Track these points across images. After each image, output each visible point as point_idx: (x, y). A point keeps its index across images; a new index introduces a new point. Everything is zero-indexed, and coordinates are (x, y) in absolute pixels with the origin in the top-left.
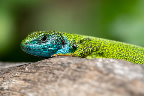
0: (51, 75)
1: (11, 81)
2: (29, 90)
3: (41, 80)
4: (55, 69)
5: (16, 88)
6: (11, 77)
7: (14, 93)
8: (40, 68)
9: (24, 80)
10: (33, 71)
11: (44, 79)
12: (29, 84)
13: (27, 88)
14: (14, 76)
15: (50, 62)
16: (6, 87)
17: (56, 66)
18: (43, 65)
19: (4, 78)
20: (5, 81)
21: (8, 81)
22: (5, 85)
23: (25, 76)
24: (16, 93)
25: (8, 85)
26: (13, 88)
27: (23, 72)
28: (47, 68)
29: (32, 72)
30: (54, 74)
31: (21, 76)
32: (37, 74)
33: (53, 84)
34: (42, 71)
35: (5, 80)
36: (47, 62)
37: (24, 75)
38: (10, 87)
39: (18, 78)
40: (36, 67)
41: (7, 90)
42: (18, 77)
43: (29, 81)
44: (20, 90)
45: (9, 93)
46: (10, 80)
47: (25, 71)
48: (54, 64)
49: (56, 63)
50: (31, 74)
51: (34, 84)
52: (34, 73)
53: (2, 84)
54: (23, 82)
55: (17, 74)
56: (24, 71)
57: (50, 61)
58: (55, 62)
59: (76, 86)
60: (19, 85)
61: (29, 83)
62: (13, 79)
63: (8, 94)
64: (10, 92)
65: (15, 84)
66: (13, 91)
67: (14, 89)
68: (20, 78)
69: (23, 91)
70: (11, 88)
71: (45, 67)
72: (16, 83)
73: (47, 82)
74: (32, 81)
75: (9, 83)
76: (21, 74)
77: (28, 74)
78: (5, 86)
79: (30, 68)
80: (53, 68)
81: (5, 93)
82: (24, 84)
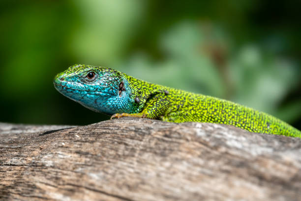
0: (122, 147)
1: (56, 153)
2: (90, 168)
3: (106, 154)
4: (126, 137)
5: (67, 165)
6: (54, 148)
7: (65, 172)
8: (100, 135)
9: (77, 152)
10: (90, 139)
11: (112, 152)
12: (88, 160)
13: (86, 165)
14: (59, 147)
15: (115, 127)
16: (49, 163)
17: (126, 132)
18: (104, 131)
19: (41, 149)
20: (46, 154)
21: (50, 154)
22: (46, 159)
23: (79, 146)
24: (69, 172)
25: (52, 160)
26: (62, 165)
27: (73, 141)
28: (113, 135)
29: (87, 140)
30: (126, 144)
31: (72, 147)
32: (98, 144)
33: (128, 160)
34: (105, 139)
35: (44, 153)
36: (109, 126)
37: (76, 145)
38: (56, 164)
39: (67, 150)
40: (94, 133)
41: (53, 167)
42: (67, 147)
43: (86, 154)
44: (74, 169)
45: (57, 172)
46: (54, 153)
47: (77, 139)
48: (123, 130)
49: (126, 128)
50: (87, 144)
51: (96, 159)
52: (92, 142)
53: (41, 158)
54: (76, 155)
55: (63, 144)
56: (73, 139)
57: (115, 124)
58: (124, 127)
59: (167, 164)
60: (72, 160)
61: (86, 157)
62: (58, 151)
63: (55, 173)
64: (57, 170)
65: (63, 159)
66: (63, 169)
67: (64, 167)
68: (70, 149)
69: (80, 169)
70: (58, 165)
71: (109, 133)
72: (65, 157)
73: (118, 157)
74: (92, 155)
75: (53, 158)
76: (71, 144)
77: (83, 143)
78: (46, 162)
79: (83, 135)
80: (122, 135)
81: (49, 173)
82: (79, 159)
